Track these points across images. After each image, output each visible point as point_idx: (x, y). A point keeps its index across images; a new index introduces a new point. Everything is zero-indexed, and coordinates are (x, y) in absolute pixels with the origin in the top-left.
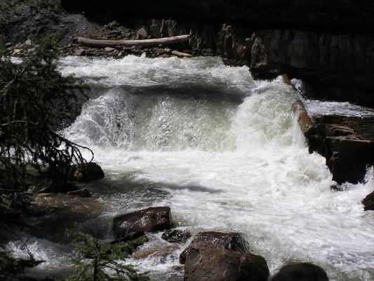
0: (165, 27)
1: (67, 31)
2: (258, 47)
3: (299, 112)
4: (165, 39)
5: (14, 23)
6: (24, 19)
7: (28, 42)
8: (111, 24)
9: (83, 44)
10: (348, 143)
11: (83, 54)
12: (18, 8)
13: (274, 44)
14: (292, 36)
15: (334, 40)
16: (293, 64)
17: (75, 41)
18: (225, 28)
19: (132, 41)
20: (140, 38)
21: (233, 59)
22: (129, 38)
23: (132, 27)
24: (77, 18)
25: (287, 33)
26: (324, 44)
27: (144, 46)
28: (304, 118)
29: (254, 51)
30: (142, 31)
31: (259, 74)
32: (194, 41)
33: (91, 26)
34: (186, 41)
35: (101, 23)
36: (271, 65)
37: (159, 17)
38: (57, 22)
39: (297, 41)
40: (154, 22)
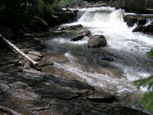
0: (101, 2)
1: (84, 4)
2: (116, 3)
3: (123, 14)
4: (101, 4)
7: (77, 7)
8: (92, 3)
9: (87, 6)
13: (119, 2)
16: (123, 6)
17: (85, 6)
18: (111, 0)
19: (95, 5)
21: (112, 6)
23: (95, 3)
24: (86, 2)
26: (129, 2)
28: (124, 15)
30: (97, 3)
31: (117, 8)
33: (88, 3)
34: (105, 5)
35: (90, 2)
36: (119, 6)
38: (82, 3)
40: (99, 2)
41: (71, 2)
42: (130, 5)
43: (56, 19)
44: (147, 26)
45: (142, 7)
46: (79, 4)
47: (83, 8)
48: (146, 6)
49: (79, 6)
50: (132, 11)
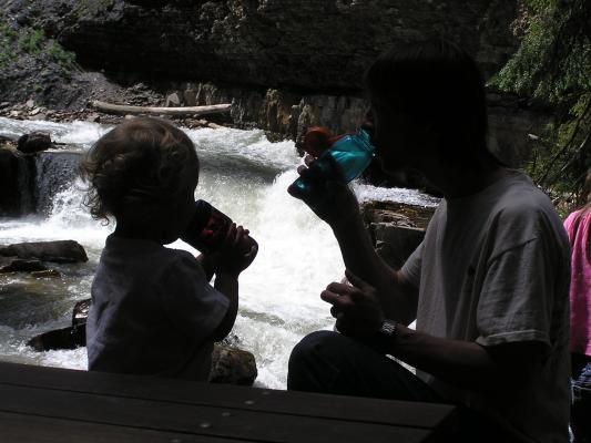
0: (203, 93)
1: (80, 93)
2: (307, 116)
4: (200, 108)
5: (13, 79)
6: (28, 74)
7: (30, 103)
9: (99, 110)
10: (395, 230)
11: (97, 120)
12: (21, 60)
14: (348, 104)
17: (89, 105)
18: (271, 93)
19: (161, 109)
20: (171, 105)
21: (277, 132)
22: (158, 104)
23: (162, 89)
24: (95, 78)
25: (343, 99)
29: (301, 122)
30: (174, 97)
32: (237, 112)
33: (111, 88)
34: (227, 112)
35: (124, 84)
37: (196, 80)
38: (69, 80)
39: (354, 110)
40: (188, 86)
46: (48, 91)
47: (78, 116)
49: (47, 103)
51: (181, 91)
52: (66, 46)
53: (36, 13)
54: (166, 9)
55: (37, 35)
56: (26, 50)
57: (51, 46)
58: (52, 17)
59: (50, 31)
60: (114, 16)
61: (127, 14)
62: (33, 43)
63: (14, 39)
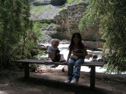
4: (65, 42)
5: (45, 40)
6: (47, 39)
7: (47, 43)
15: (87, 42)
19: (61, 43)
27: (63, 43)
30: (62, 41)
37: (65, 39)
38: (51, 40)
40: (64, 40)
41: (42, 39)
42: (87, 44)
43: (35, 51)
44: (98, 60)
45: (95, 46)
46: (49, 41)
48: (97, 46)
50: (88, 49)
51: (63, 40)
52: (51, 36)
53: (47, 33)
54: (61, 32)
55: (47, 35)
56: (46, 37)
57: (49, 36)
58: (49, 33)
59: (49, 35)
60: (56, 33)
61: (57, 33)
62: (47, 36)
63: (45, 36)
